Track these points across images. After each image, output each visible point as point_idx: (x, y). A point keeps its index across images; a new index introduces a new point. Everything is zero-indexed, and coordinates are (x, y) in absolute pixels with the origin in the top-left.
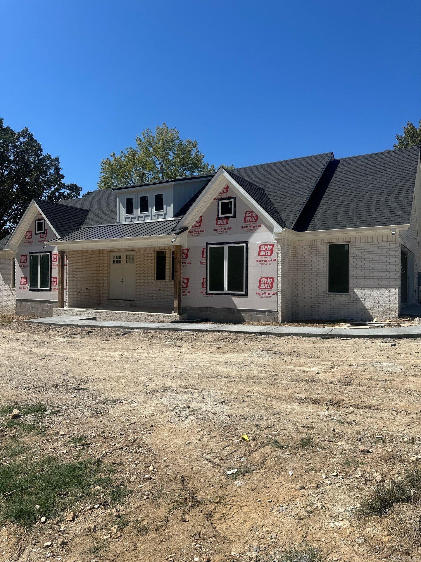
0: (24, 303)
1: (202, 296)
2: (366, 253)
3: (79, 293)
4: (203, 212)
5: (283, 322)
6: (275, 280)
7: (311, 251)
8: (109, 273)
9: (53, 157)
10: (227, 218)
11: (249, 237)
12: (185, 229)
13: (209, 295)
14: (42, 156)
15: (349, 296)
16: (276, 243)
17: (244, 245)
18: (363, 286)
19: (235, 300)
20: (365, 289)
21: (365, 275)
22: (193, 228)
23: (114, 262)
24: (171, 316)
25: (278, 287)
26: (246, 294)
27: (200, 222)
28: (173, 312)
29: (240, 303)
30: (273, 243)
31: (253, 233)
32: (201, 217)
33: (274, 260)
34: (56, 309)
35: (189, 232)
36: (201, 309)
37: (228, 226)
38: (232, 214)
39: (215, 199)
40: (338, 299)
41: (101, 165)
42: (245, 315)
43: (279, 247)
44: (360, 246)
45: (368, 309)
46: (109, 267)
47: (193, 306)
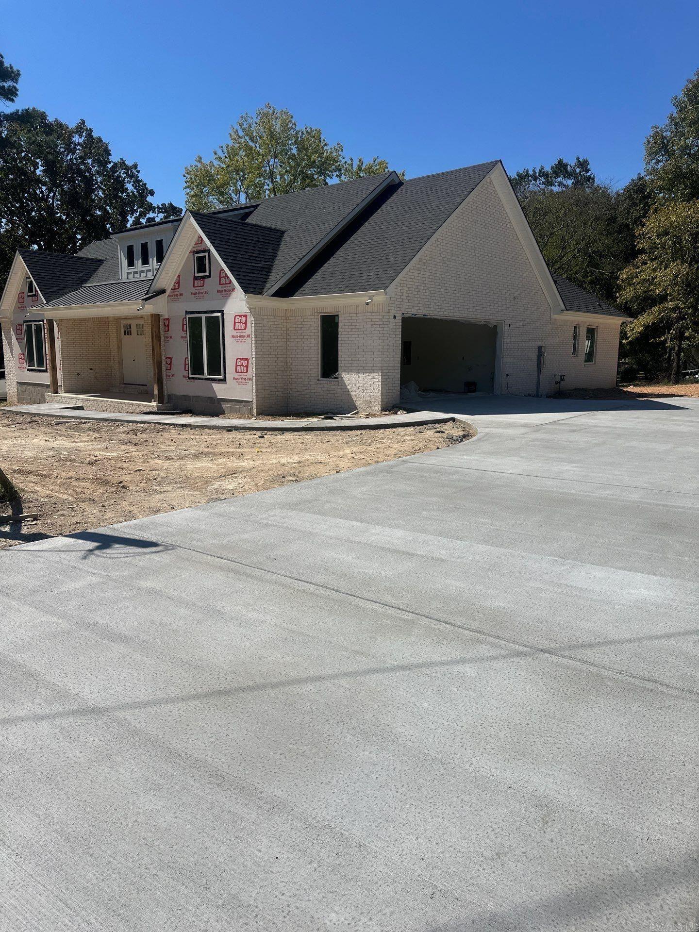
0: (24, 387)
1: (185, 380)
2: (353, 327)
3: (78, 374)
4: (180, 270)
5: (258, 414)
6: (250, 362)
7: (303, 323)
8: (120, 348)
9: (129, 163)
10: (203, 278)
11: (224, 304)
12: (163, 291)
13: (191, 380)
14: (112, 164)
15: (337, 383)
16: (249, 314)
17: (219, 314)
18: (349, 371)
19: (215, 386)
20: (352, 373)
21: (351, 357)
22: (173, 291)
23: (125, 334)
24: (151, 406)
25: (252, 370)
26: (224, 380)
27: (179, 283)
28: (153, 400)
29: (220, 391)
30: (247, 314)
31: (228, 299)
32: (179, 276)
33: (249, 336)
34: (49, 395)
35: (169, 296)
36: (187, 398)
37: (205, 288)
38: (207, 274)
39: (190, 252)
40: (328, 386)
41: (184, 176)
42: (225, 406)
43: (253, 319)
44: (347, 318)
45: (354, 398)
46: (119, 340)
47: (178, 393)
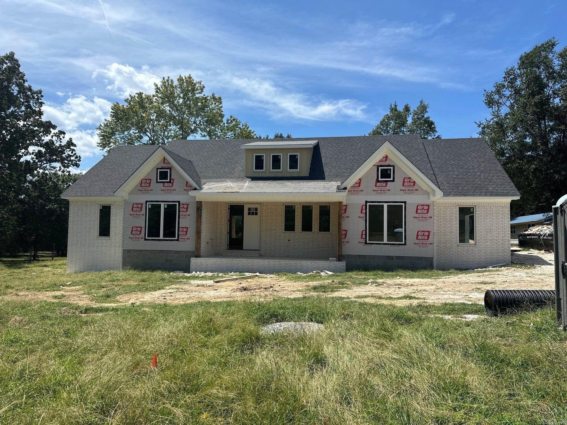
0: (135, 254)
1: (362, 246)
2: (488, 214)
3: (207, 243)
4: (362, 175)
6: (432, 233)
7: (446, 211)
10: (386, 181)
13: (368, 245)
15: (475, 246)
16: (432, 204)
17: (403, 204)
18: (485, 238)
21: (487, 231)
22: (351, 188)
25: (434, 238)
26: (405, 244)
30: (429, 204)
31: (411, 195)
33: (430, 217)
35: (348, 191)
36: (362, 257)
37: (387, 188)
38: (391, 179)
39: (374, 165)
43: (435, 207)
44: (483, 209)
47: (352, 254)
